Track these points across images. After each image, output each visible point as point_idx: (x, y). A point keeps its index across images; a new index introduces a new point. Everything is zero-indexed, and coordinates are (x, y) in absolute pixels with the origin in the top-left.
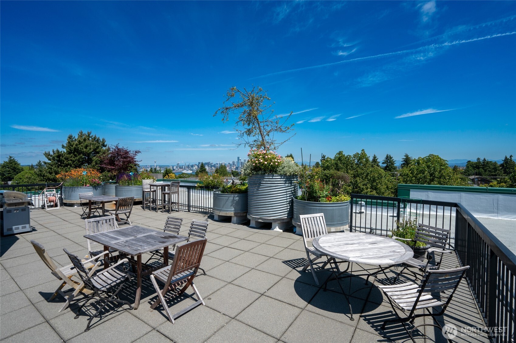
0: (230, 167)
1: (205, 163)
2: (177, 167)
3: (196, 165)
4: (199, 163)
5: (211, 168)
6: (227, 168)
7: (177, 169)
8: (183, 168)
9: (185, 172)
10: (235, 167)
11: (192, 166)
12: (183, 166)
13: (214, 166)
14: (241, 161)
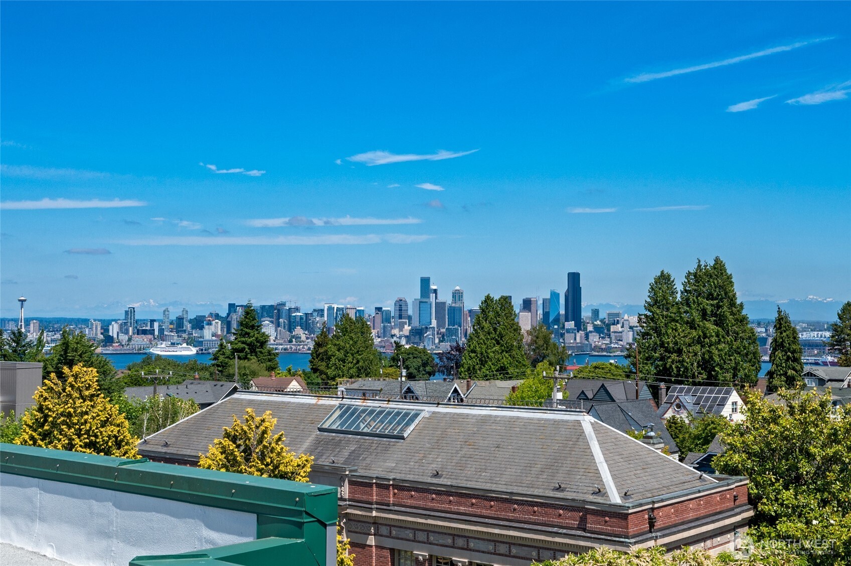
0: (386, 328)
1: (263, 307)
2: (123, 329)
3: (217, 316)
4: (232, 307)
5: (290, 330)
6: (373, 334)
7: (124, 338)
8: (152, 332)
9: (161, 350)
10: (407, 328)
11: (199, 323)
12: (152, 321)
13: (306, 323)
14: (441, 299)
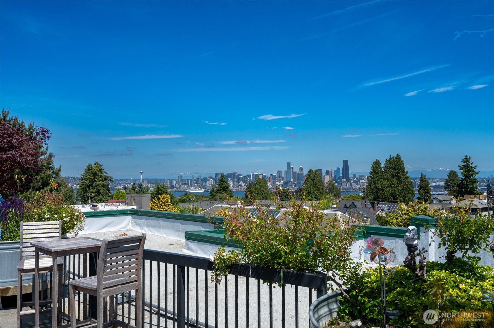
0: (273, 181)
1: (228, 174)
2: (177, 183)
3: (211, 178)
4: (217, 174)
5: (238, 183)
6: (269, 184)
7: (178, 186)
8: (188, 184)
9: (191, 190)
10: (282, 182)
11: (205, 180)
12: (188, 180)
13: (244, 180)
14: (295, 171)
